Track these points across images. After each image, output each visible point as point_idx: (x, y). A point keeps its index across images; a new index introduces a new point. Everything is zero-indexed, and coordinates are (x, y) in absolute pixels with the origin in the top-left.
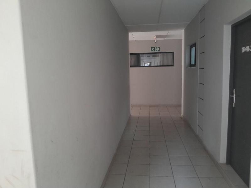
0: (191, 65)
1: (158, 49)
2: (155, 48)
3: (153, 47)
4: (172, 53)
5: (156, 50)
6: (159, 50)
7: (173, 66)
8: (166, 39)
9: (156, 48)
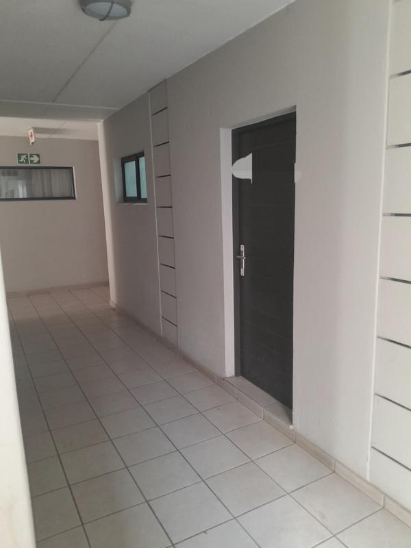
0: (126, 199)
1: (36, 159)
2: (27, 157)
3: (24, 154)
4: (68, 170)
5: (32, 162)
6: (39, 162)
7: (74, 198)
8: (54, 136)
9: (31, 156)
